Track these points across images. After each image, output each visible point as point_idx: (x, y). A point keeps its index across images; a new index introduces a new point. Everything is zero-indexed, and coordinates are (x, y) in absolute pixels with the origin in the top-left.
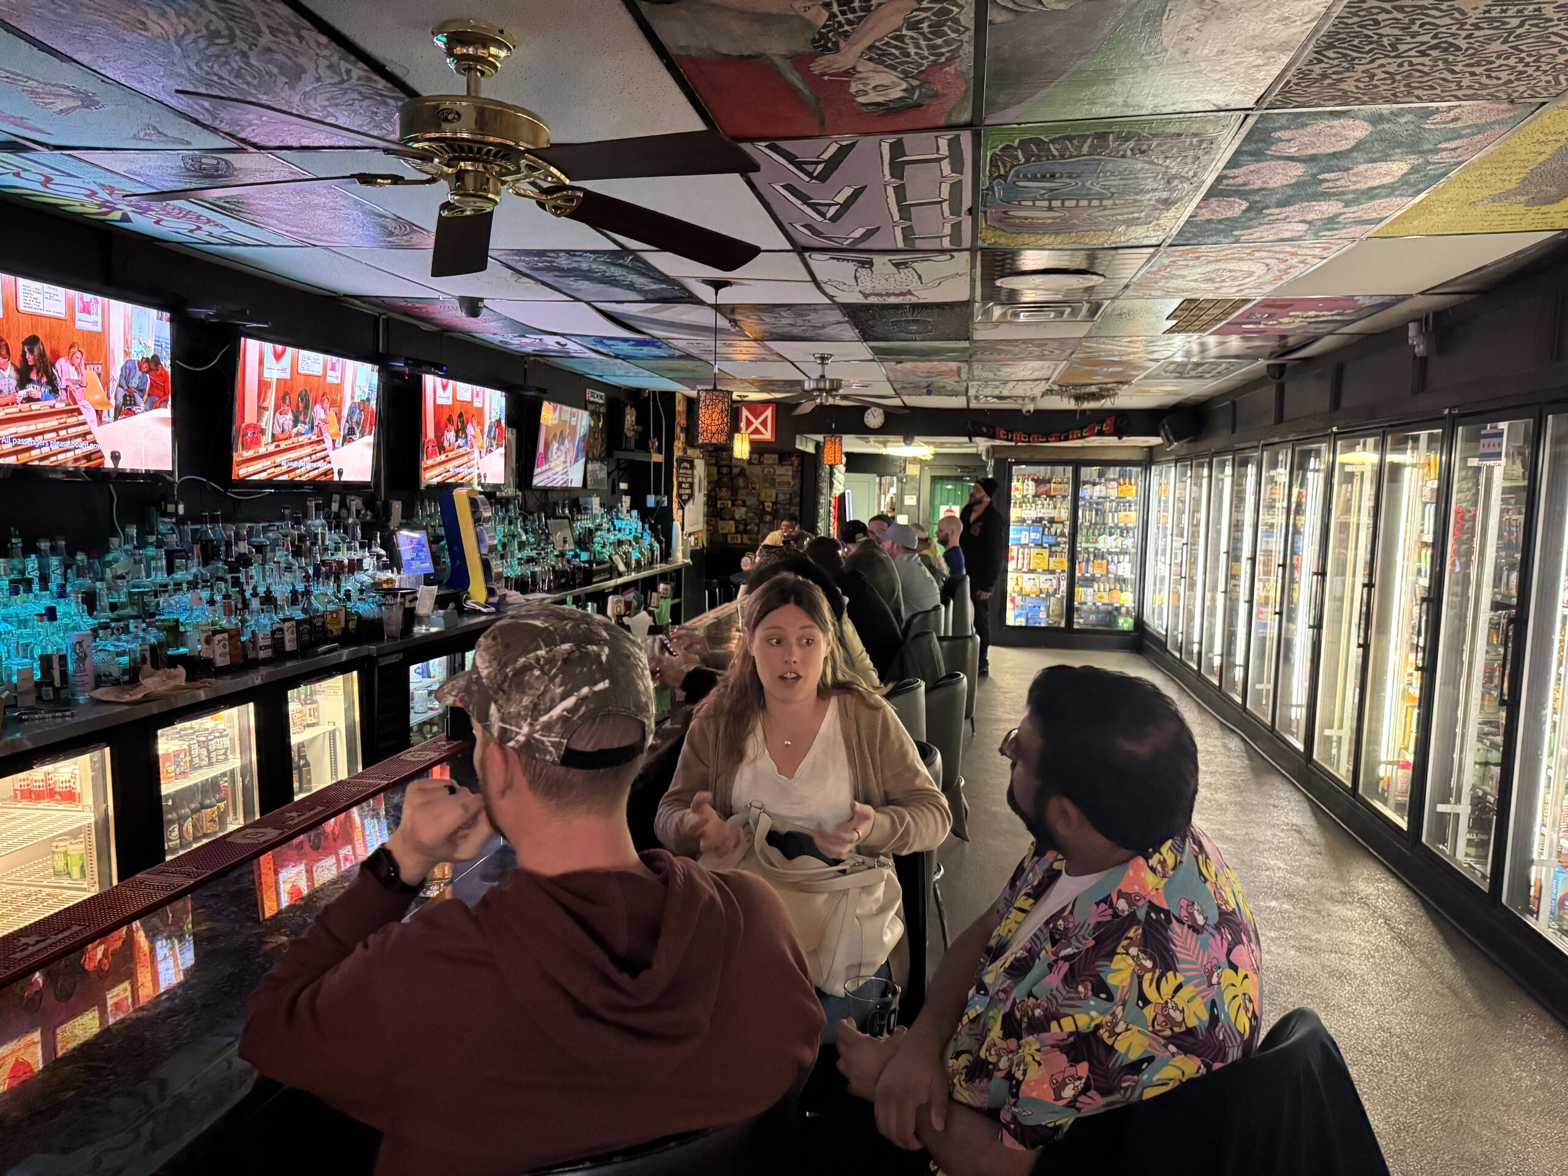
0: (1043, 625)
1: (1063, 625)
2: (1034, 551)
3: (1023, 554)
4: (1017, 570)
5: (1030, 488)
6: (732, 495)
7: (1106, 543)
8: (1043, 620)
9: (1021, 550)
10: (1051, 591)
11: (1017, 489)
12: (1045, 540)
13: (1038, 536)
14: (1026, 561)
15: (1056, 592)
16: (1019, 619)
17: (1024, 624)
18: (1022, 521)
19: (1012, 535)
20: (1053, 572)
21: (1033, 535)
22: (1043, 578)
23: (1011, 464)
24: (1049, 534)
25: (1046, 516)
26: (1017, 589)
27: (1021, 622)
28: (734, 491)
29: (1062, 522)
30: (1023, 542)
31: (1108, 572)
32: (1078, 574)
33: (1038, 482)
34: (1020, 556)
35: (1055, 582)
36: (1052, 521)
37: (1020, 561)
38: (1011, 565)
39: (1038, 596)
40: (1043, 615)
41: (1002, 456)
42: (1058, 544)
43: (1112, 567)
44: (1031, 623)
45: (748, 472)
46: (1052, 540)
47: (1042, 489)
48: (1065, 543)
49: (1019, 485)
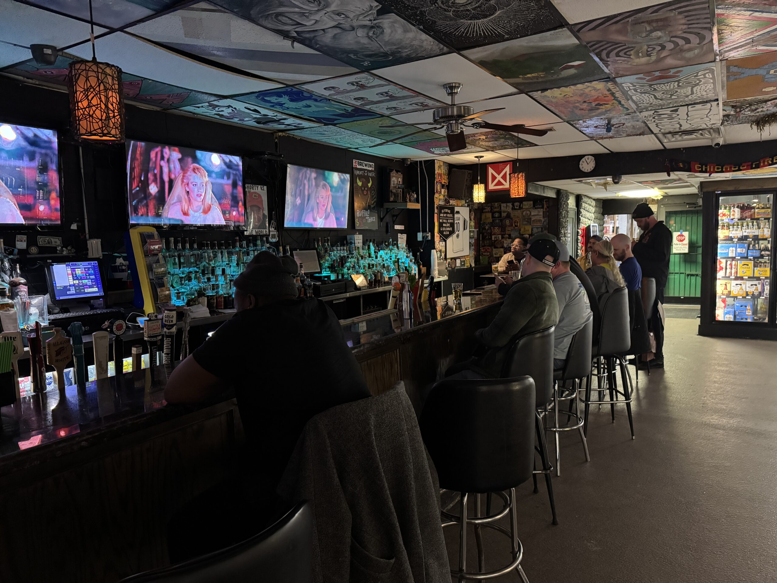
0: (749, 320)
1: (766, 321)
2: (740, 264)
3: (731, 265)
4: (725, 277)
5: (737, 213)
6: (502, 231)
8: (748, 316)
9: (729, 263)
10: (756, 293)
11: (724, 215)
12: (750, 254)
13: (744, 251)
14: (733, 271)
15: (760, 294)
16: (728, 316)
17: (732, 320)
18: (730, 239)
19: (720, 250)
20: (758, 279)
21: (739, 250)
22: (749, 283)
23: (718, 196)
24: (754, 248)
25: (751, 235)
26: (726, 292)
27: (730, 318)
28: (503, 228)
29: (766, 239)
30: (730, 255)
33: (743, 208)
34: (728, 267)
35: (759, 287)
36: (756, 238)
37: (728, 271)
38: (720, 274)
39: (743, 297)
40: (749, 313)
41: (710, 189)
42: (762, 256)
44: (738, 319)
45: (512, 216)
46: (757, 254)
47: (747, 213)
48: (768, 255)
49: (726, 212)
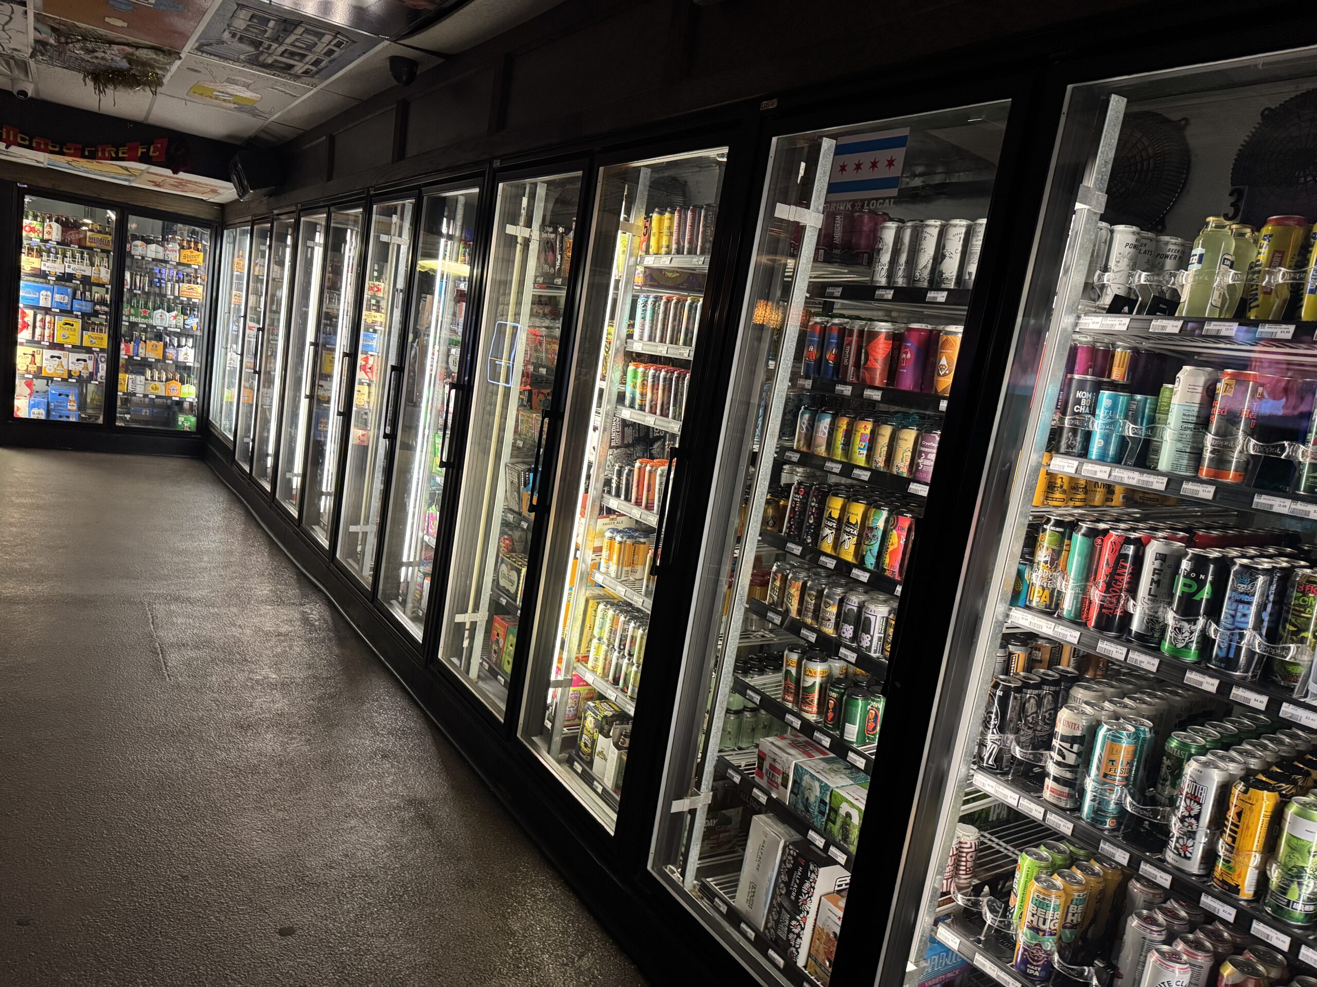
0: (73, 419)
1: (101, 421)
2: (60, 321)
3: (43, 321)
4: (32, 342)
5: (55, 232)
7: (164, 319)
8: (71, 411)
9: (39, 317)
11: (32, 230)
12: (76, 305)
13: (67, 299)
14: (47, 334)
15: (92, 376)
16: (35, 410)
17: (43, 417)
18: (43, 275)
19: (25, 292)
20: (89, 350)
21: (58, 297)
22: (73, 357)
23: (23, 193)
24: (83, 298)
25: (79, 274)
26: (33, 368)
27: (39, 414)
29: (103, 285)
30: (42, 304)
31: (165, 357)
32: (123, 356)
33: (68, 226)
34: (38, 324)
35: (90, 364)
36: (86, 281)
37: (38, 331)
38: (23, 336)
39: (63, 380)
40: (72, 406)
41: (8, 176)
42: (96, 314)
43: (171, 352)
44: (54, 416)
46: (87, 307)
47: (72, 236)
48: (106, 313)
49: (36, 224)
